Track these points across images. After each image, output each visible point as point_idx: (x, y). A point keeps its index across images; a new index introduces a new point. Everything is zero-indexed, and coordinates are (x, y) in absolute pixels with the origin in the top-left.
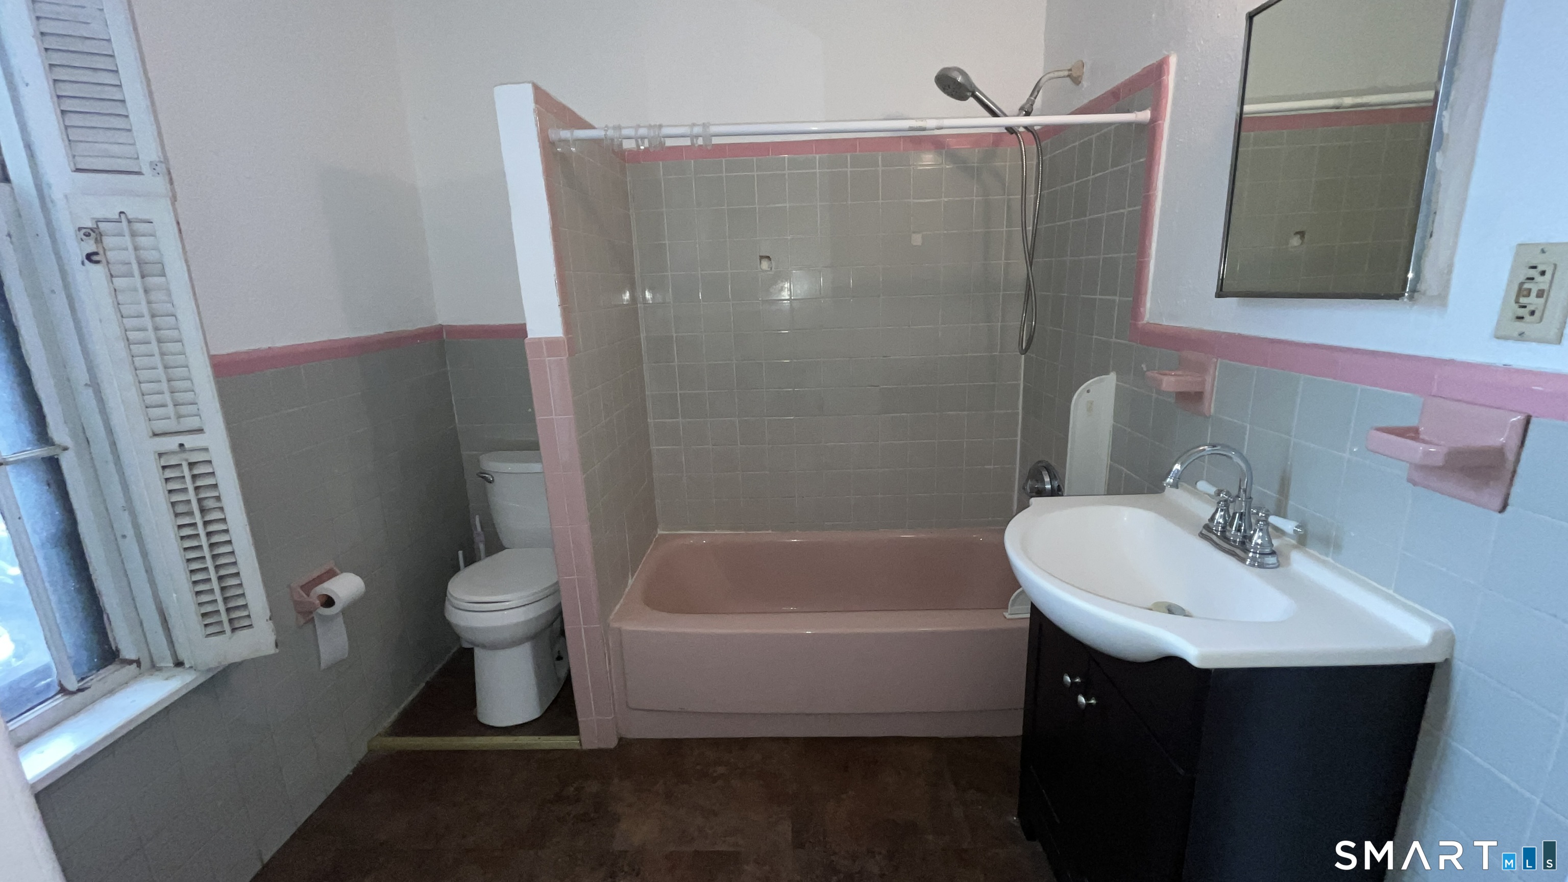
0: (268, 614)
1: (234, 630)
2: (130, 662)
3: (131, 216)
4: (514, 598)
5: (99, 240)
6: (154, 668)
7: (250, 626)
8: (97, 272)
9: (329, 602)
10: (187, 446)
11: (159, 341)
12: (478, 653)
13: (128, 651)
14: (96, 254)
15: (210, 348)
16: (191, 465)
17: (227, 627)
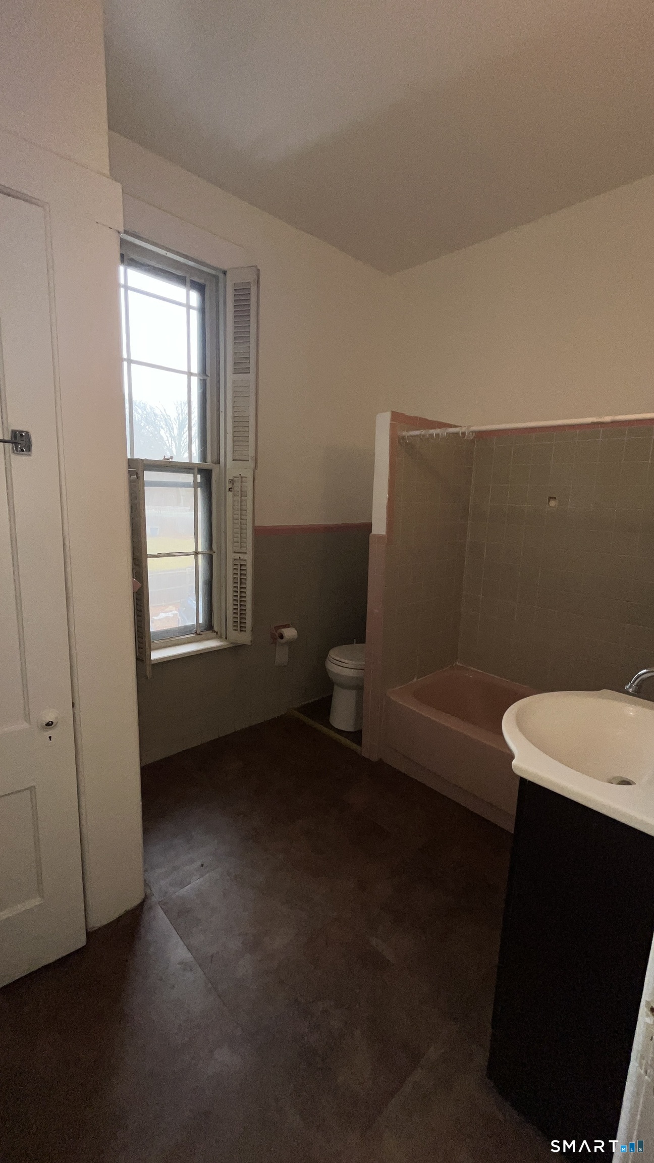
0: (251, 629)
1: (241, 631)
2: (215, 632)
3: (243, 475)
4: (351, 664)
5: (233, 484)
6: (221, 637)
7: (245, 631)
8: (230, 493)
9: (282, 637)
10: (241, 558)
11: (241, 519)
12: (336, 687)
13: (216, 629)
14: (231, 488)
15: (256, 522)
16: (241, 565)
17: (239, 630)
